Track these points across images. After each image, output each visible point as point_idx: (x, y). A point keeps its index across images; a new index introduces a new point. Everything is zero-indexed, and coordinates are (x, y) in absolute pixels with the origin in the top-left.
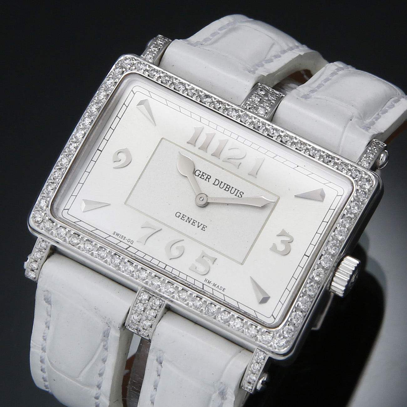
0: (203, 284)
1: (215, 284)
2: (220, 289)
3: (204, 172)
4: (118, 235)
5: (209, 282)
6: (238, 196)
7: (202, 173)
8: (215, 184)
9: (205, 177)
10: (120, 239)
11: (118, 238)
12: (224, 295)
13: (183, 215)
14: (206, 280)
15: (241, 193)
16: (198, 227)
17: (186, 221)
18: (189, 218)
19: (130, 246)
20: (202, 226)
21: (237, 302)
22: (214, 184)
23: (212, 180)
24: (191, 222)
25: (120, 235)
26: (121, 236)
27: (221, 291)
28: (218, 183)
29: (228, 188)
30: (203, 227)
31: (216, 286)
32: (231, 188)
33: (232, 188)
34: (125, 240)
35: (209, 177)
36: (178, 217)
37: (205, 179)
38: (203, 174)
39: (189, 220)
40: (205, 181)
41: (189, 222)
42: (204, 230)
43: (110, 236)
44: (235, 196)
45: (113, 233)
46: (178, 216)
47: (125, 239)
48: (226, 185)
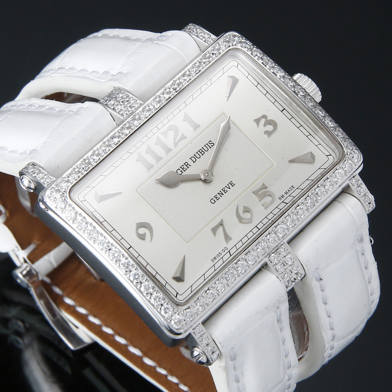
0: (283, 202)
1: (286, 192)
2: (291, 190)
3: (180, 166)
4: (215, 258)
5: (283, 196)
6: (212, 146)
7: (181, 169)
8: (194, 161)
9: (185, 167)
11: (218, 259)
12: (298, 188)
13: (215, 197)
15: (210, 142)
16: (230, 188)
17: (221, 196)
18: (219, 193)
19: (229, 251)
20: (229, 184)
21: (307, 180)
23: (190, 162)
24: (223, 193)
25: (216, 257)
26: (218, 256)
27: (294, 190)
29: (202, 151)
30: (231, 184)
31: (288, 191)
32: (202, 149)
35: (186, 164)
36: (215, 202)
37: (187, 168)
38: (182, 168)
39: (221, 194)
40: (189, 168)
41: (223, 194)
42: (234, 184)
43: (214, 265)
44: (211, 148)
45: (212, 261)
46: (214, 202)
47: (221, 253)
48: (198, 152)
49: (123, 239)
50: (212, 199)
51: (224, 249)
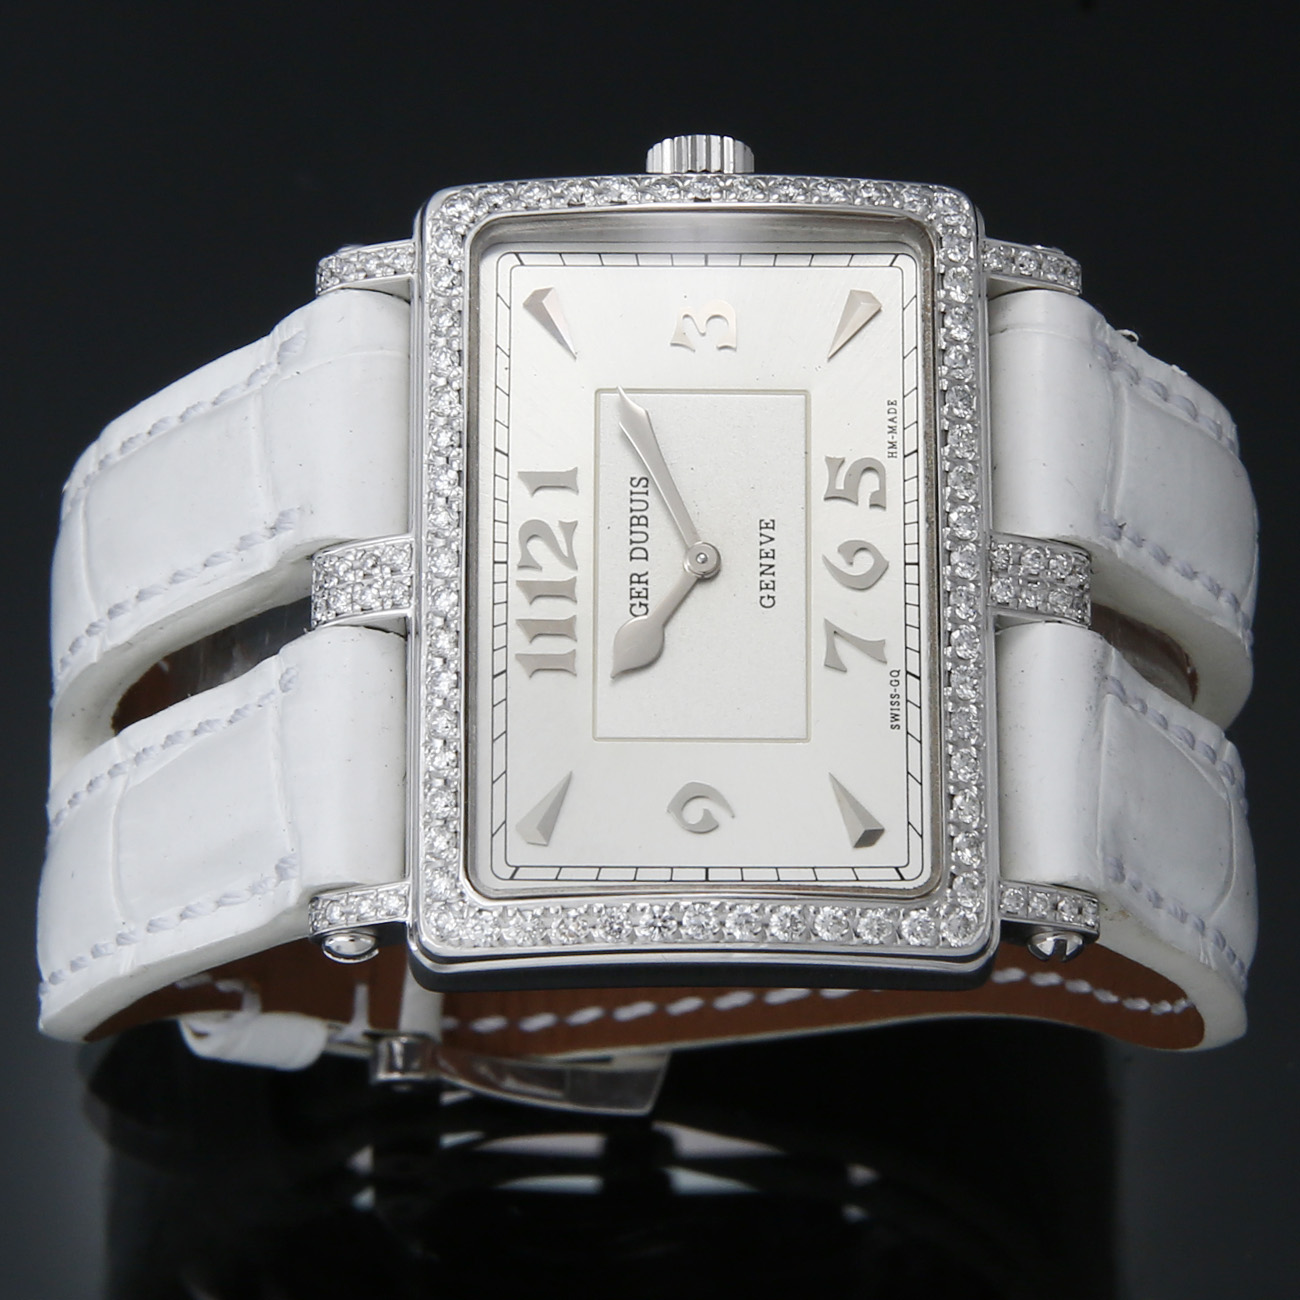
0: (905, 457)
1: (890, 430)
2: (895, 413)
3: (629, 596)
4: (895, 717)
5: (893, 445)
7: (635, 601)
8: (645, 556)
9: (639, 587)
10: (902, 706)
11: (902, 718)
12: (904, 396)
13: (761, 589)
14: (892, 455)
15: (635, 483)
16: (772, 539)
17: (773, 574)
18: (762, 573)
19: (907, 673)
20: (763, 531)
21: (904, 358)
22: (646, 558)
23: (639, 567)
24: (769, 561)
25: (893, 712)
26: (895, 707)
27: (899, 407)
28: (638, 550)
29: (639, 519)
30: (767, 527)
31: (892, 424)
32: (634, 513)
33: (632, 510)
34: (897, 692)
35: (635, 578)
36: (773, 598)
37: (644, 585)
38: (635, 597)
39: (767, 570)
40: (649, 583)
41: (771, 566)
42: (773, 521)
43: (908, 733)
44: (649, 493)
45: (896, 730)
46: (771, 599)
47: (894, 693)
48: (634, 529)
49: (675, 870)
50: (762, 598)
51: (893, 679)
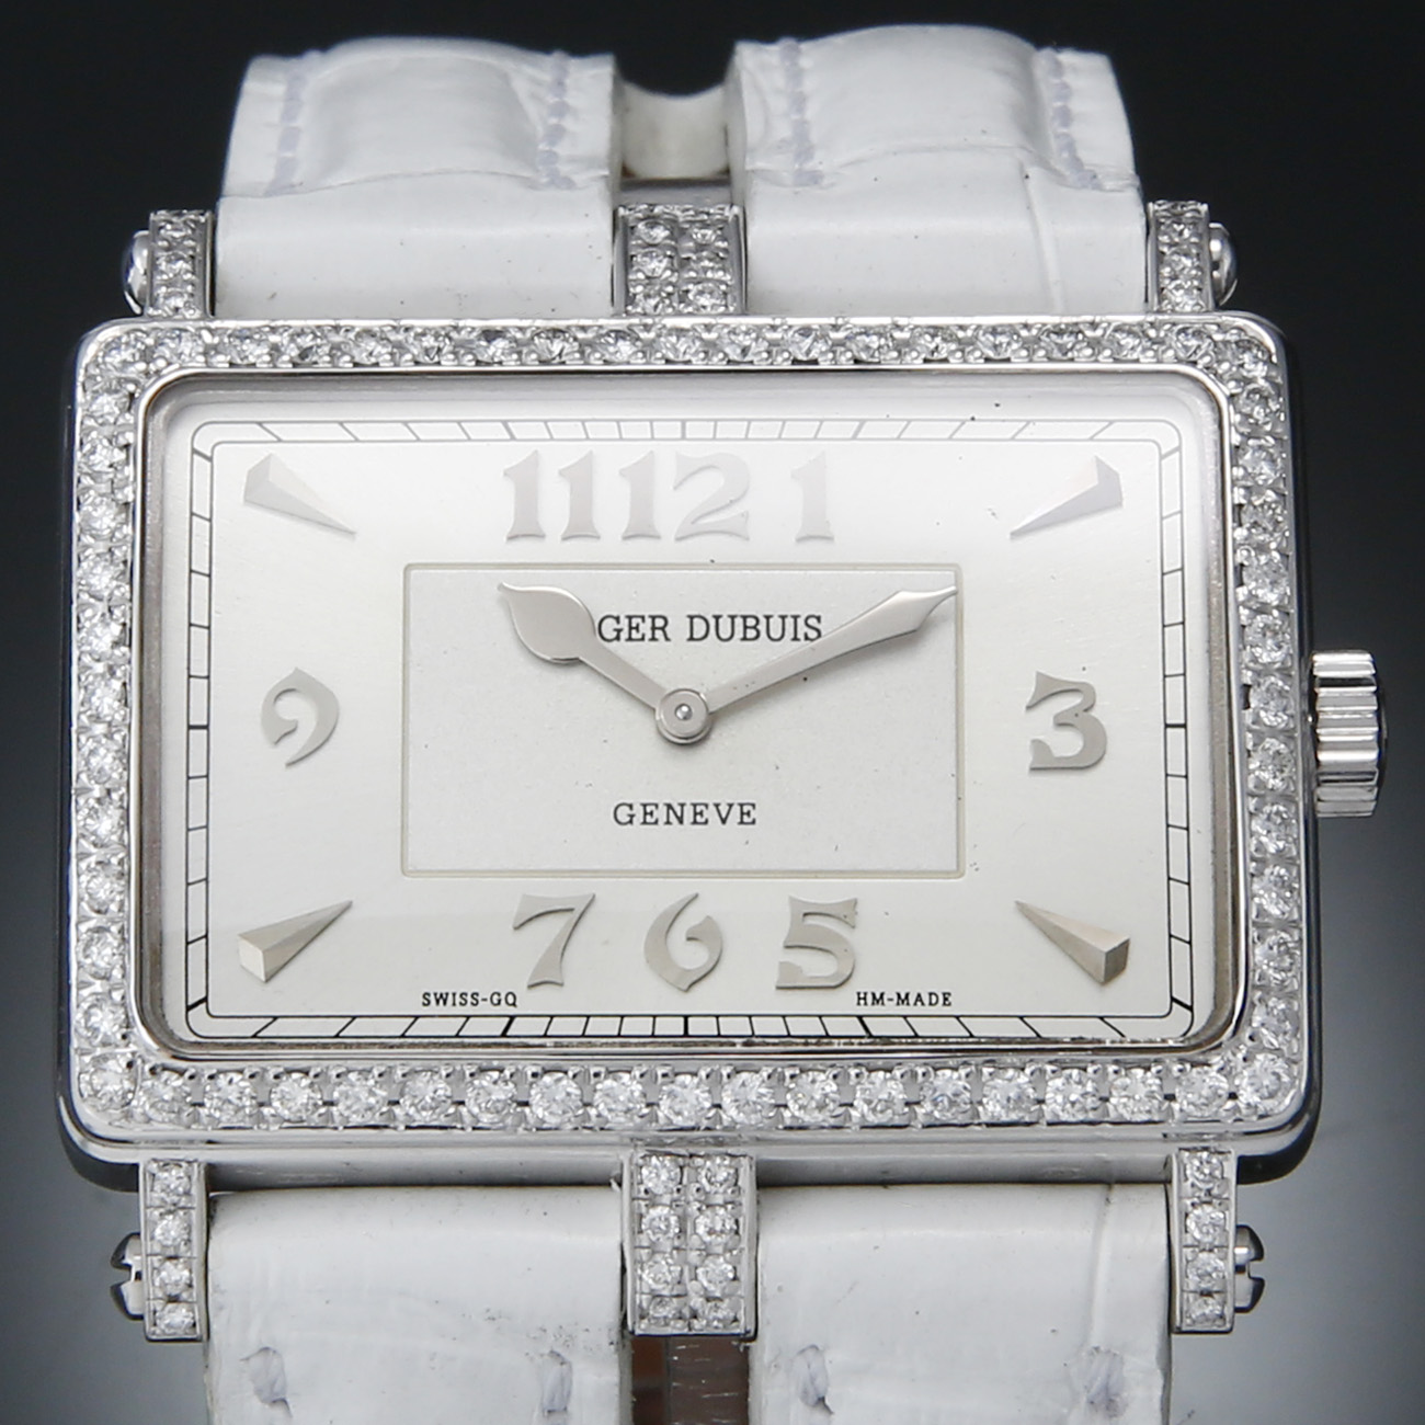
0: (860, 1018)
1: (903, 996)
2: (931, 1004)
3: (631, 613)
4: (442, 998)
5: (879, 999)
6: (807, 638)
7: (624, 623)
8: (695, 636)
9: (646, 628)
10: (459, 1010)
11: (448, 1009)
12: (957, 1017)
13: (645, 806)
14: (861, 998)
15: (812, 622)
16: (724, 821)
17: (668, 823)
18: (669, 807)
19: (512, 1018)
20: (736, 809)
21: (1021, 1018)
22: (691, 638)
23: (678, 628)
24: (688, 817)
25: (450, 997)
26: (458, 1000)
27: (940, 1009)
28: (704, 627)
29: (754, 627)
30: (742, 814)
31: (912, 999)
32: (763, 620)
33: (768, 618)
34: (481, 1003)
35: (660, 622)
36: (631, 822)
37: (649, 635)
38: (630, 623)
39: (675, 813)
40: (653, 643)
41: (681, 820)
42: (753, 822)
43: (417, 1017)
44: (795, 643)
45: (422, 1000)
46: (628, 819)
47: (479, 998)
48: (739, 621)
49: (206, 681)
50: (631, 806)
51: (503, 997)
